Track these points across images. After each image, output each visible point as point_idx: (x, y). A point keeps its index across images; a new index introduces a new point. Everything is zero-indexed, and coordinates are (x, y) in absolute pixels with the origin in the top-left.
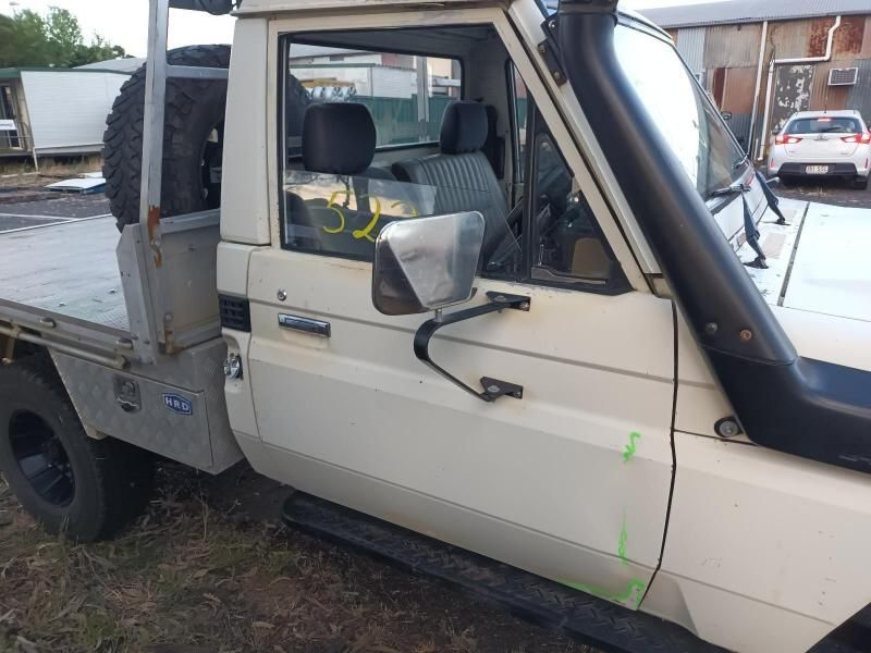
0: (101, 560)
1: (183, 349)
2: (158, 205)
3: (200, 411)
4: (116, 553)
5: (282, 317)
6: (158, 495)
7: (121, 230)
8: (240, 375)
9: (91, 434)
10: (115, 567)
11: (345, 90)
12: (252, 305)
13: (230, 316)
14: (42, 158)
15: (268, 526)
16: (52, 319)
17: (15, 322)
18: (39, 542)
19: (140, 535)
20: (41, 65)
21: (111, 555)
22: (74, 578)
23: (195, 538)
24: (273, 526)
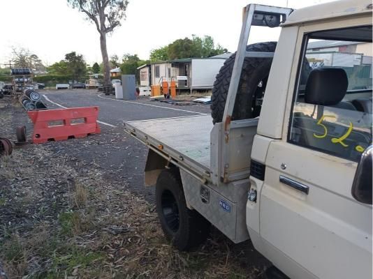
0: (183, 260)
1: (231, 182)
2: (231, 115)
3: (234, 212)
4: (189, 259)
5: (282, 177)
6: (210, 237)
7: (214, 124)
8: (255, 200)
9: (189, 207)
10: (188, 266)
11: (318, 64)
12: (266, 168)
13: (255, 171)
14: (194, 90)
15: (255, 269)
16: (182, 157)
17: (170, 155)
18: (163, 243)
19: (200, 253)
20: (198, 57)
21: (187, 259)
22: (172, 264)
23: (222, 263)
24: (258, 270)
